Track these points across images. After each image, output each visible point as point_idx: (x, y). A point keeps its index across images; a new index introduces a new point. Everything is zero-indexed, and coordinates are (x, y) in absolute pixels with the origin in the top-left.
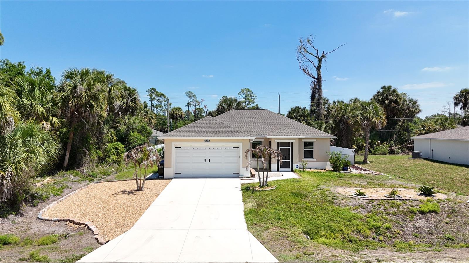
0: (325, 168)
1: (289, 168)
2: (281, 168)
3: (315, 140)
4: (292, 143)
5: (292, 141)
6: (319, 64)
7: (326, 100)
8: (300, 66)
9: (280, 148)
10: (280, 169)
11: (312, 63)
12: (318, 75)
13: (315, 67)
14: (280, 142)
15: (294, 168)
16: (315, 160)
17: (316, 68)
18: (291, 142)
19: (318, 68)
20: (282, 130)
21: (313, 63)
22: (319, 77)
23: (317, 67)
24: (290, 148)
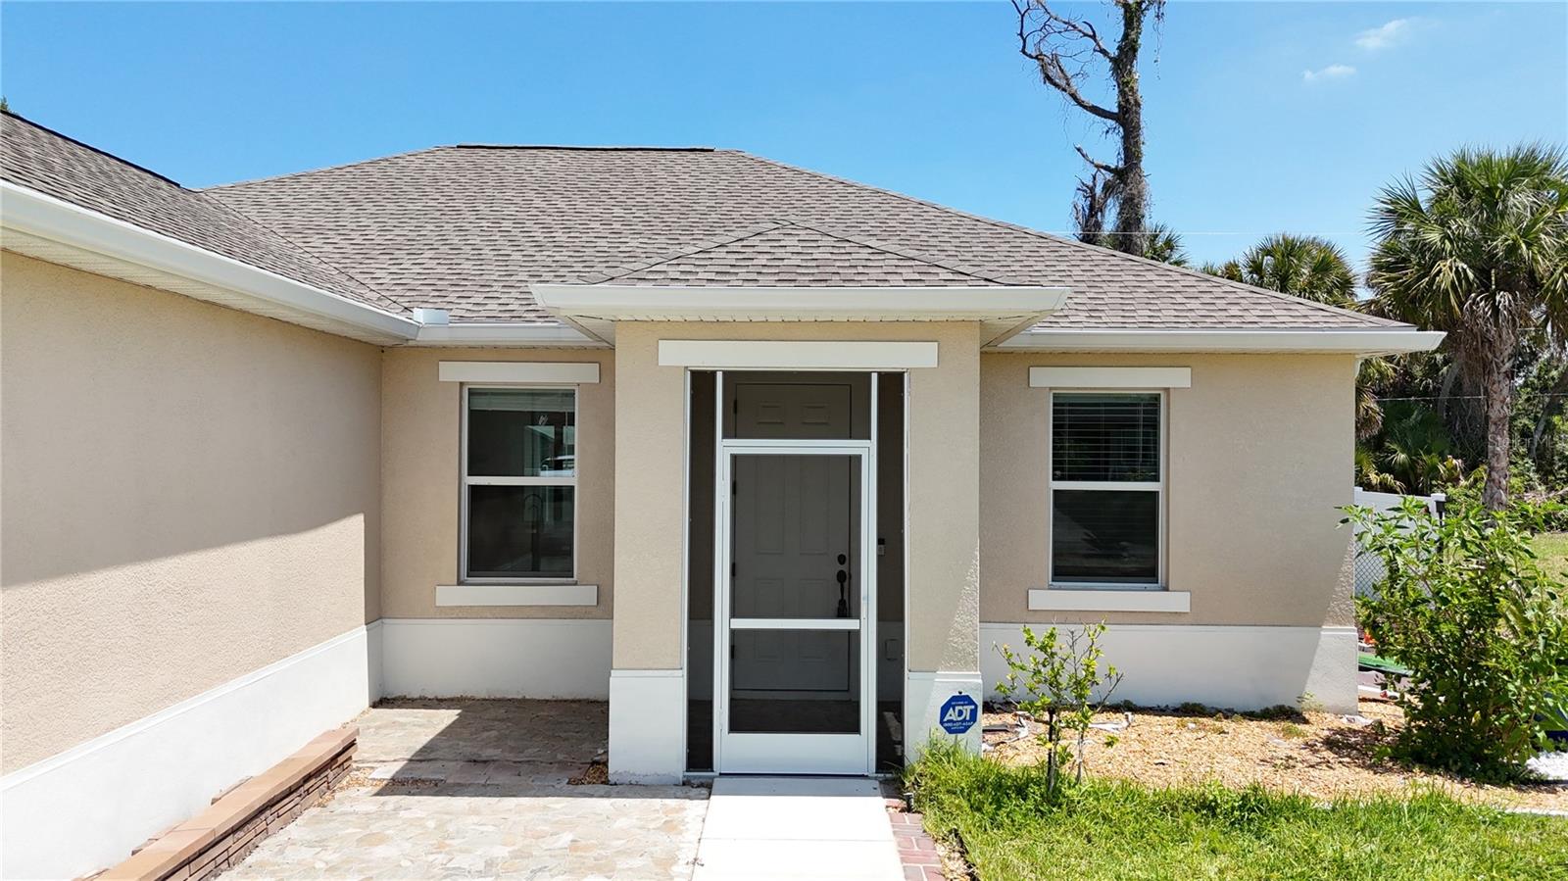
0: (1289, 702)
1: (855, 729)
2: (735, 727)
3: (1176, 378)
4: (892, 383)
5: (890, 365)
6: (1126, 36)
7: (1160, 243)
8: (1021, 34)
9: (726, 449)
10: (730, 747)
11: (1085, 35)
12: (1122, 93)
13: (1104, 52)
14: (728, 375)
15: (921, 728)
16: (1176, 601)
17: (1111, 59)
18: (883, 377)
19: (1123, 60)
20: (774, 235)
21: (1094, 37)
22: (1127, 101)
23: (1113, 51)
24: (866, 450)
